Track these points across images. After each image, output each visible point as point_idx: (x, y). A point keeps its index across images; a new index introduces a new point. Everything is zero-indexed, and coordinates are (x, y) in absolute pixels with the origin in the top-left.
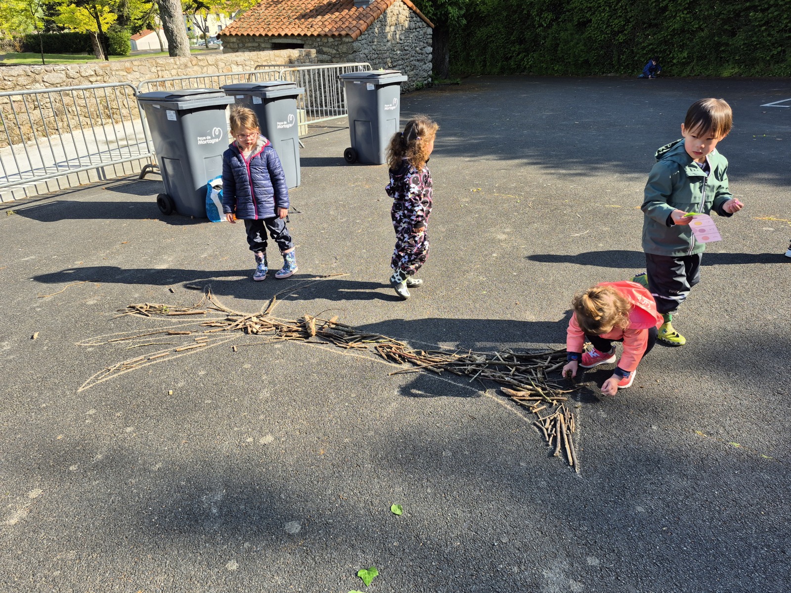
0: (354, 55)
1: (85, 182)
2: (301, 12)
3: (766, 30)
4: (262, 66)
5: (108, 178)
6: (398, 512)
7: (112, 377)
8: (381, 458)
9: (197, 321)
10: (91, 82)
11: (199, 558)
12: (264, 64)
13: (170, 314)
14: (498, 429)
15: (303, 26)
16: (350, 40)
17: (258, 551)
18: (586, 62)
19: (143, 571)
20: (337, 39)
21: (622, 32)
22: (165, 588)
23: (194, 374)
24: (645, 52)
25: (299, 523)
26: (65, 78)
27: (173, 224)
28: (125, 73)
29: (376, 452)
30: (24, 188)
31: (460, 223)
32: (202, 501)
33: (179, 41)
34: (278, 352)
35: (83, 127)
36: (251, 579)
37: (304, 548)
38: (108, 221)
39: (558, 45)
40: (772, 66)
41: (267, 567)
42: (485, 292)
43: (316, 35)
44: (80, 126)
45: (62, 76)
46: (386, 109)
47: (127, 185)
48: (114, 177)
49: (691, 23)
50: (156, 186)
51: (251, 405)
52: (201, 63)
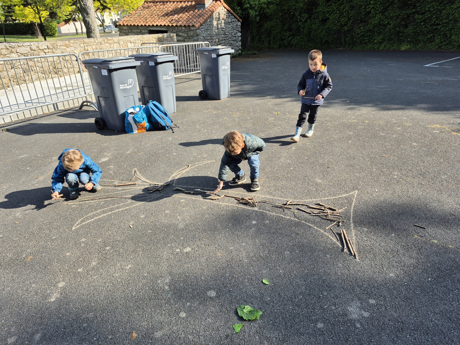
0: (197, 37)
1: (46, 112)
2: (165, 12)
3: (424, 24)
4: (145, 43)
5: (59, 109)
6: (267, 283)
7: (90, 220)
8: (252, 256)
9: (133, 189)
10: (45, 52)
11: (163, 312)
12: (147, 42)
13: (116, 185)
14: (312, 239)
15: (167, 21)
16: (195, 29)
17: (195, 306)
18: (327, 42)
19: (134, 321)
20: (187, 28)
21: (346, 25)
22: (148, 329)
23: (138, 217)
24: (359, 36)
25: (215, 291)
26: (29, 51)
27: (105, 135)
28: (65, 48)
29: (248, 253)
30: (10, 116)
31: (271, 132)
32: (158, 283)
33: (93, 28)
34: (183, 204)
35: (40, 79)
36: (194, 321)
37: (220, 304)
38: (66, 134)
39: (311, 32)
40: (427, 44)
41: (202, 314)
42: (292, 168)
43: (174, 25)
44: (39, 79)
45: (28, 49)
46: (223, 68)
47: (73, 113)
48: (63, 108)
49: (384, 20)
50: (90, 114)
51: (174, 232)
52: (110, 42)
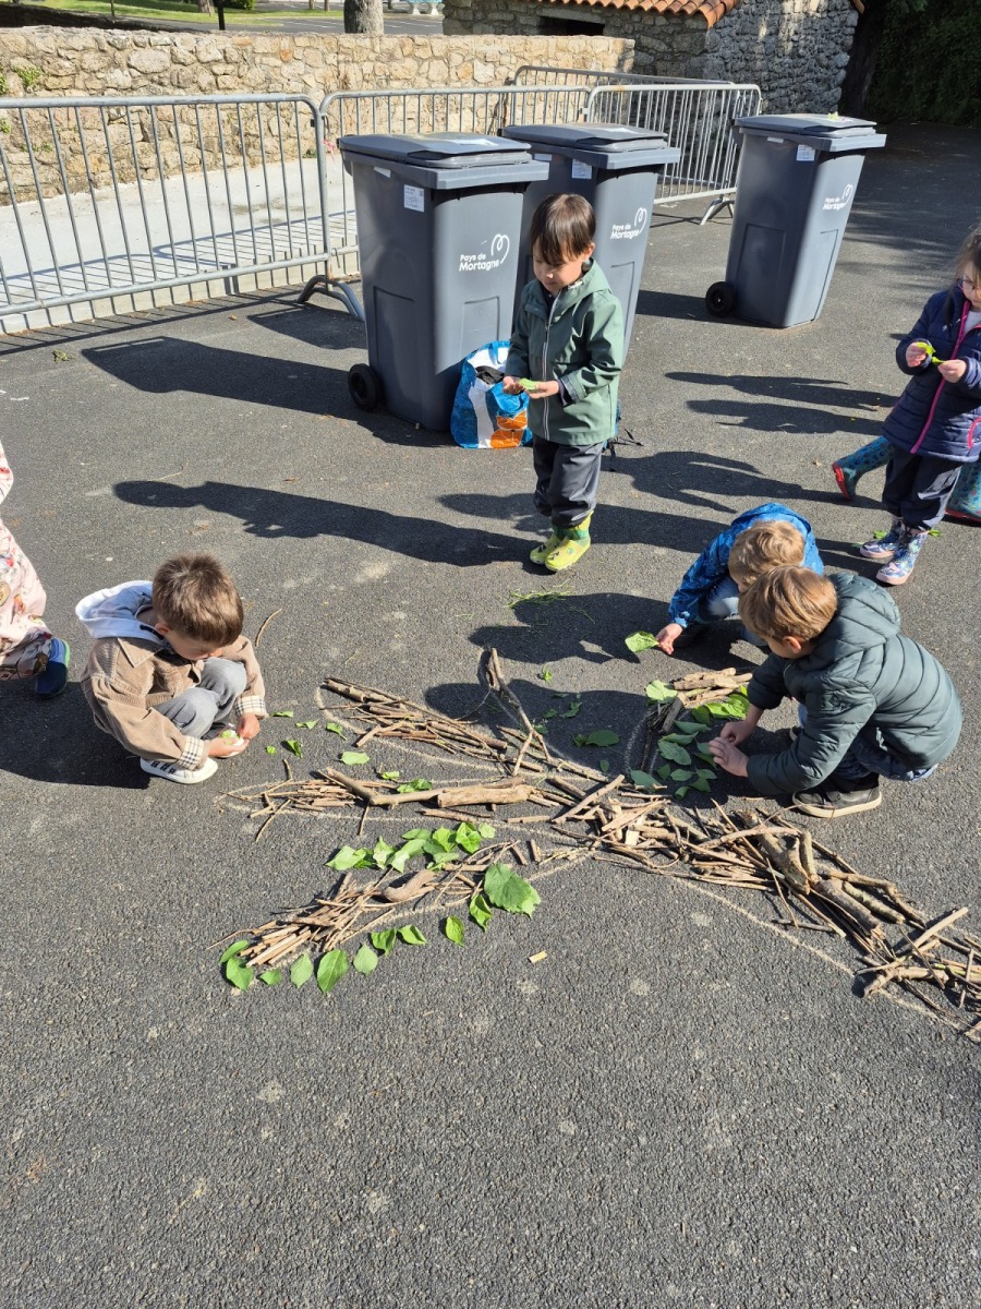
0: (701, 59)
1: (202, 299)
4: (531, 68)
5: (242, 291)
10: (214, 74)
16: (702, 26)
20: (674, 21)
26: (168, 63)
28: (279, 63)
46: (825, 207)
47: (283, 315)
48: (253, 291)
50: (334, 327)
52: (419, 53)
